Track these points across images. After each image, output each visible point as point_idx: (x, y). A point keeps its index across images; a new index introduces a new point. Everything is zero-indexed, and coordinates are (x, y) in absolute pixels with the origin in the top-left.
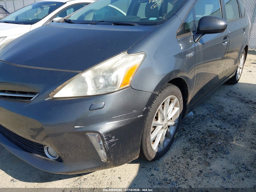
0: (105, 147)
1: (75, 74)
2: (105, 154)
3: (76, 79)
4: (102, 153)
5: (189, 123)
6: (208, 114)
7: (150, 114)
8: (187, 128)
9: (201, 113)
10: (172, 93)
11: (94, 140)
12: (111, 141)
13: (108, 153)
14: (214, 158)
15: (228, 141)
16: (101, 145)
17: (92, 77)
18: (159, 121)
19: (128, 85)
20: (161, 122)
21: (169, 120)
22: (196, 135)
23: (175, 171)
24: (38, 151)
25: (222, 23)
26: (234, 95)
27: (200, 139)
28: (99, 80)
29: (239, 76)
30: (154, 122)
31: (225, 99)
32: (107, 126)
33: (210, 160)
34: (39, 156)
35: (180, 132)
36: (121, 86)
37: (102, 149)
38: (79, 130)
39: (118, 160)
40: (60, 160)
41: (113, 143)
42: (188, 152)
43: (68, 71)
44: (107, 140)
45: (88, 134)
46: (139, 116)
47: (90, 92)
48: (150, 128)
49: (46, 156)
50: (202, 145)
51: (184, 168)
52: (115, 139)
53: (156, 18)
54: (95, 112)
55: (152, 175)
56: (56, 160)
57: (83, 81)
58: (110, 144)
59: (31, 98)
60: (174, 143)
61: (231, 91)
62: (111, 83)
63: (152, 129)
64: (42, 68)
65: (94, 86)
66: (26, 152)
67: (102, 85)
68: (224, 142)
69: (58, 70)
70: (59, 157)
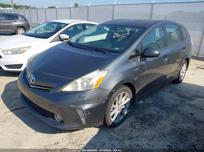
0: (85, 117)
1: (73, 80)
2: (85, 120)
3: (73, 82)
4: (83, 120)
5: (138, 108)
6: (152, 103)
7: (110, 102)
8: (136, 111)
9: (148, 102)
10: (124, 91)
11: (80, 113)
12: (88, 114)
13: (86, 119)
14: (147, 129)
15: (159, 120)
16: (83, 116)
17: (81, 82)
18: (116, 106)
19: (98, 87)
20: (117, 106)
21: (123, 105)
22: (141, 115)
23: (124, 134)
24: (52, 117)
25: (157, 52)
26: (175, 91)
27: (142, 118)
28: (84, 83)
29: (182, 78)
30: (113, 106)
31: (168, 94)
32: (87, 106)
33: (145, 130)
34: (52, 119)
35: (132, 113)
36: (95, 87)
37: (83, 118)
38: (73, 107)
39: (91, 124)
40: (62, 122)
41: (89, 115)
42: (134, 124)
43: (70, 78)
44: (86, 113)
45: (77, 110)
46: (103, 102)
47: (79, 89)
48: (110, 109)
49: (55, 120)
50: (142, 121)
51: (129, 133)
52: (90, 113)
53: (118, 48)
54: (81, 99)
55: (111, 135)
56: (60, 122)
57: (77, 83)
58: (87, 116)
59: (50, 90)
60: (127, 119)
61: (174, 89)
62: (89, 85)
63: (111, 110)
64: (56, 76)
65: (81, 86)
66: (45, 117)
67: (86, 86)
68: (156, 121)
69: (65, 77)
70: (62, 120)
